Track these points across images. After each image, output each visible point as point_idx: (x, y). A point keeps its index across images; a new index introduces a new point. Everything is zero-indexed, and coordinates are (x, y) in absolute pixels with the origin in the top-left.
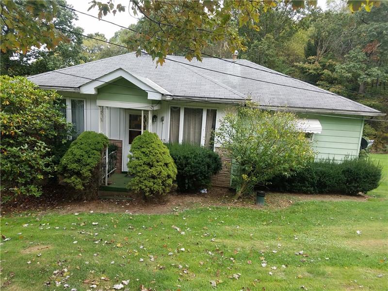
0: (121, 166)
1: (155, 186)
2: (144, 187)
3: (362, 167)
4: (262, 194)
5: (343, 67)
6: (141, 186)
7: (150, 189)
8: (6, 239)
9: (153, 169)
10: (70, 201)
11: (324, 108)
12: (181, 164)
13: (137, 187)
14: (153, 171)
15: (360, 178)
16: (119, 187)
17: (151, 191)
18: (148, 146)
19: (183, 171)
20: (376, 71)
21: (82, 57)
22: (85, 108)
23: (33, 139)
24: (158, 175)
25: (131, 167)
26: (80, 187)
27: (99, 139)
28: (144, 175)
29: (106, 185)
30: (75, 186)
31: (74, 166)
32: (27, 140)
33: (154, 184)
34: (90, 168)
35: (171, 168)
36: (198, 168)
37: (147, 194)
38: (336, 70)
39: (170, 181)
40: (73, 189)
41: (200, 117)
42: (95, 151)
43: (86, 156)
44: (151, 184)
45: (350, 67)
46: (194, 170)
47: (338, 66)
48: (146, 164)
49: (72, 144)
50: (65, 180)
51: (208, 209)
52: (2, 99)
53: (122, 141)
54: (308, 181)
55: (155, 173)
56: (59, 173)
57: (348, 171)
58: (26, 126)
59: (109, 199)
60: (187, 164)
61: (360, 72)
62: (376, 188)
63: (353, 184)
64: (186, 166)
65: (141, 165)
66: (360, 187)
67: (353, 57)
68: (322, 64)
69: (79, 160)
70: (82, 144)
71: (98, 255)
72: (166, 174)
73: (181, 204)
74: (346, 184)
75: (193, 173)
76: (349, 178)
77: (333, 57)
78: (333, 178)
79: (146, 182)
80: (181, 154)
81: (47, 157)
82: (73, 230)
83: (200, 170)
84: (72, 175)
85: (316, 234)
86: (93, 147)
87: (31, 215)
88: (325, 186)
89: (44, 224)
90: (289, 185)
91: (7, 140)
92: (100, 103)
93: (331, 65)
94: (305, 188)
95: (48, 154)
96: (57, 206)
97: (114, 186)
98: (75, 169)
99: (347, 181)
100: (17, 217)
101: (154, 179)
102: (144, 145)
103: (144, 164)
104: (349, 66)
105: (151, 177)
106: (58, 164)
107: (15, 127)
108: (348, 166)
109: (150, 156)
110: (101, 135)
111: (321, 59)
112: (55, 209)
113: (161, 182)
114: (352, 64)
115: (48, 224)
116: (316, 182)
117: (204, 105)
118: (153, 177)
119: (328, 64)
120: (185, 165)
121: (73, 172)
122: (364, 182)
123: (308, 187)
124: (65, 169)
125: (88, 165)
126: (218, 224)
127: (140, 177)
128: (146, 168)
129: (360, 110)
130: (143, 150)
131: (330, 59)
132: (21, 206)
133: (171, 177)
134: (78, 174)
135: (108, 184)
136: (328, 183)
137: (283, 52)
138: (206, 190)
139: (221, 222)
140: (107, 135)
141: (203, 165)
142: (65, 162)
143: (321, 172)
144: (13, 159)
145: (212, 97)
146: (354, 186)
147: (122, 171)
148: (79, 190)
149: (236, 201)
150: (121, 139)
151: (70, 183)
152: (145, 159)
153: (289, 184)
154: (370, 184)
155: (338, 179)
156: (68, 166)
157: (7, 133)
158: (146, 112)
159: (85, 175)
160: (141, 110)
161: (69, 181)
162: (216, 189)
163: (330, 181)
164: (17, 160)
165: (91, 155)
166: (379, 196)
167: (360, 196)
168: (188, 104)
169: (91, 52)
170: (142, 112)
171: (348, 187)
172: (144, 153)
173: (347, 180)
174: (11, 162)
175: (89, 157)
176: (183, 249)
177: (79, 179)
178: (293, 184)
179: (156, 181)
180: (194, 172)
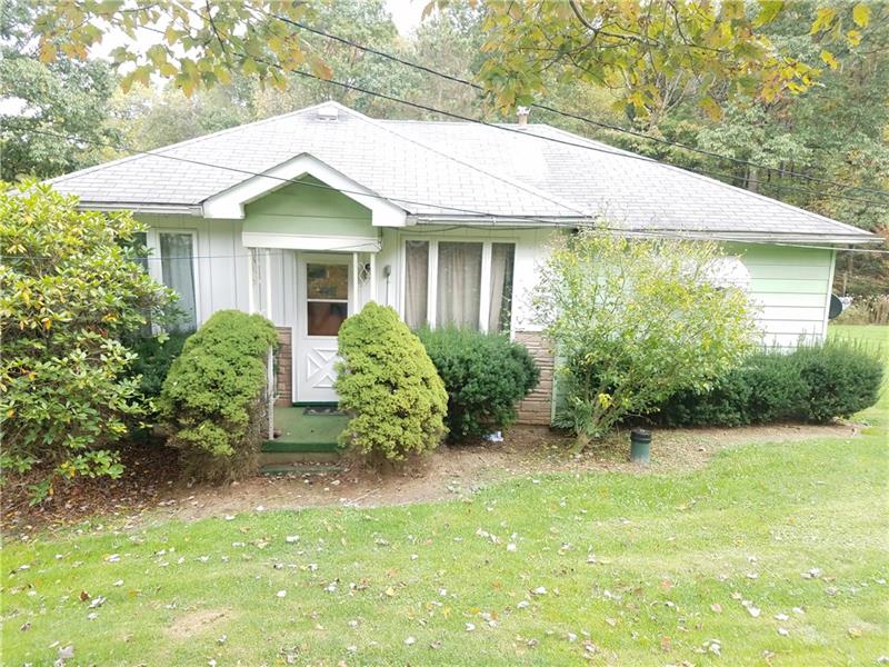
0: (291, 390)
1: (408, 433)
2: (381, 439)
3: (846, 359)
4: (643, 437)
5: (716, 135)
6: (376, 436)
7: (398, 442)
8: (95, 602)
9: (399, 393)
10: (189, 485)
11: (752, 229)
12: (454, 378)
13: (366, 441)
14: (399, 399)
15: (841, 384)
16: (303, 442)
17: (400, 448)
18: (381, 339)
19: (461, 394)
20: (785, 142)
21: (109, 130)
22: (195, 254)
23: (92, 335)
24: (411, 407)
25: (347, 393)
26: (223, 449)
27: (258, 328)
28: (379, 409)
29: (271, 438)
30: (211, 447)
31: (204, 398)
32: (79, 338)
33: (405, 429)
34: (245, 400)
35: (435, 388)
36: (493, 386)
37: (391, 455)
38: (699, 144)
39: (437, 421)
40: (207, 454)
41: (477, 262)
42: (250, 358)
43: (231, 371)
44: (399, 430)
45: (731, 137)
46: (484, 390)
47: (704, 136)
48: (381, 383)
49: (188, 343)
50: (183, 434)
51: (531, 481)
52: (9, 240)
53: (290, 329)
54: (728, 398)
55: (405, 405)
56: (163, 418)
57: (814, 371)
58: (73, 303)
59: (285, 473)
60: (468, 376)
61: (753, 146)
62: (872, 404)
63: (826, 399)
64: (465, 383)
65: (370, 387)
66: (842, 405)
67: (736, 113)
68: (666, 131)
69: (215, 381)
70: (216, 342)
71: (359, 623)
72: (430, 405)
73: (459, 473)
74: (808, 399)
75: (484, 398)
76: (818, 385)
77: (688, 115)
78: (783, 388)
79: (386, 426)
80: (451, 353)
81: (125, 380)
82: (247, 560)
83: (499, 389)
84: (199, 422)
85: (814, 522)
86: (245, 348)
87: (105, 529)
88: (765, 406)
89: (163, 552)
90: (688, 411)
91: (26, 342)
92: (250, 239)
93: (685, 133)
94: (723, 415)
95: (129, 372)
96: (160, 498)
97: (292, 441)
98: (207, 405)
99: (813, 392)
100: (71, 537)
101: (403, 417)
102: (372, 337)
103: (376, 383)
104: (729, 133)
105: (395, 414)
106: (157, 394)
107: (51, 307)
108: (813, 359)
109: (390, 363)
110: (257, 318)
111: (664, 119)
112: (159, 510)
113: (419, 424)
114: (734, 130)
115: (172, 550)
116: (746, 400)
117: (487, 233)
118: (401, 414)
119: (679, 131)
120: (463, 378)
121: (203, 412)
122: (850, 392)
123: (729, 412)
124: (179, 406)
125: (240, 393)
126: (576, 518)
127: (371, 416)
128: (383, 391)
129: (827, 232)
130: (372, 349)
131: (683, 118)
132: (68, 506)
133: (438, 411)
134: (216, 417)
135: (275, 436)
136: (772, 400)
137: (576, 107)
138: (499, 433)
139: (581, 513)
140: (269, 317)
141: (505, 377)
142: (179, 390)
143: (755, 376)
144: (50, 391)
145: (506, 214)
146: (827, 404)
147: (294, 401)
148: (222, 456)
149: (579, 456)
150: (287, 326)
151: (197, 441)
152: (378, 371)
153: (687, 407)
154: (862, 397)
155: (794, 390)
156: (189, 399)
157: (34, 326)
158: (364, 256)
159: (236, 419)
160: (351, 254)
161: (193, 436)
162: (520, 431)
163: (776, 396)
164: (61, 391)
165: (242, 369)
166: (874, 422)
167: (834, 424)
168: (447, 233)
169: (120, 116)
170: (355, 257)
171: (813, 407)
172: (374, 356)
173: (813, 390)
174: (46, 397)
175: (239, 374)
176: (541, 590)
177: (219, 431)
178: (698, 408)
179: (407, 421)
180: (485, 395)
